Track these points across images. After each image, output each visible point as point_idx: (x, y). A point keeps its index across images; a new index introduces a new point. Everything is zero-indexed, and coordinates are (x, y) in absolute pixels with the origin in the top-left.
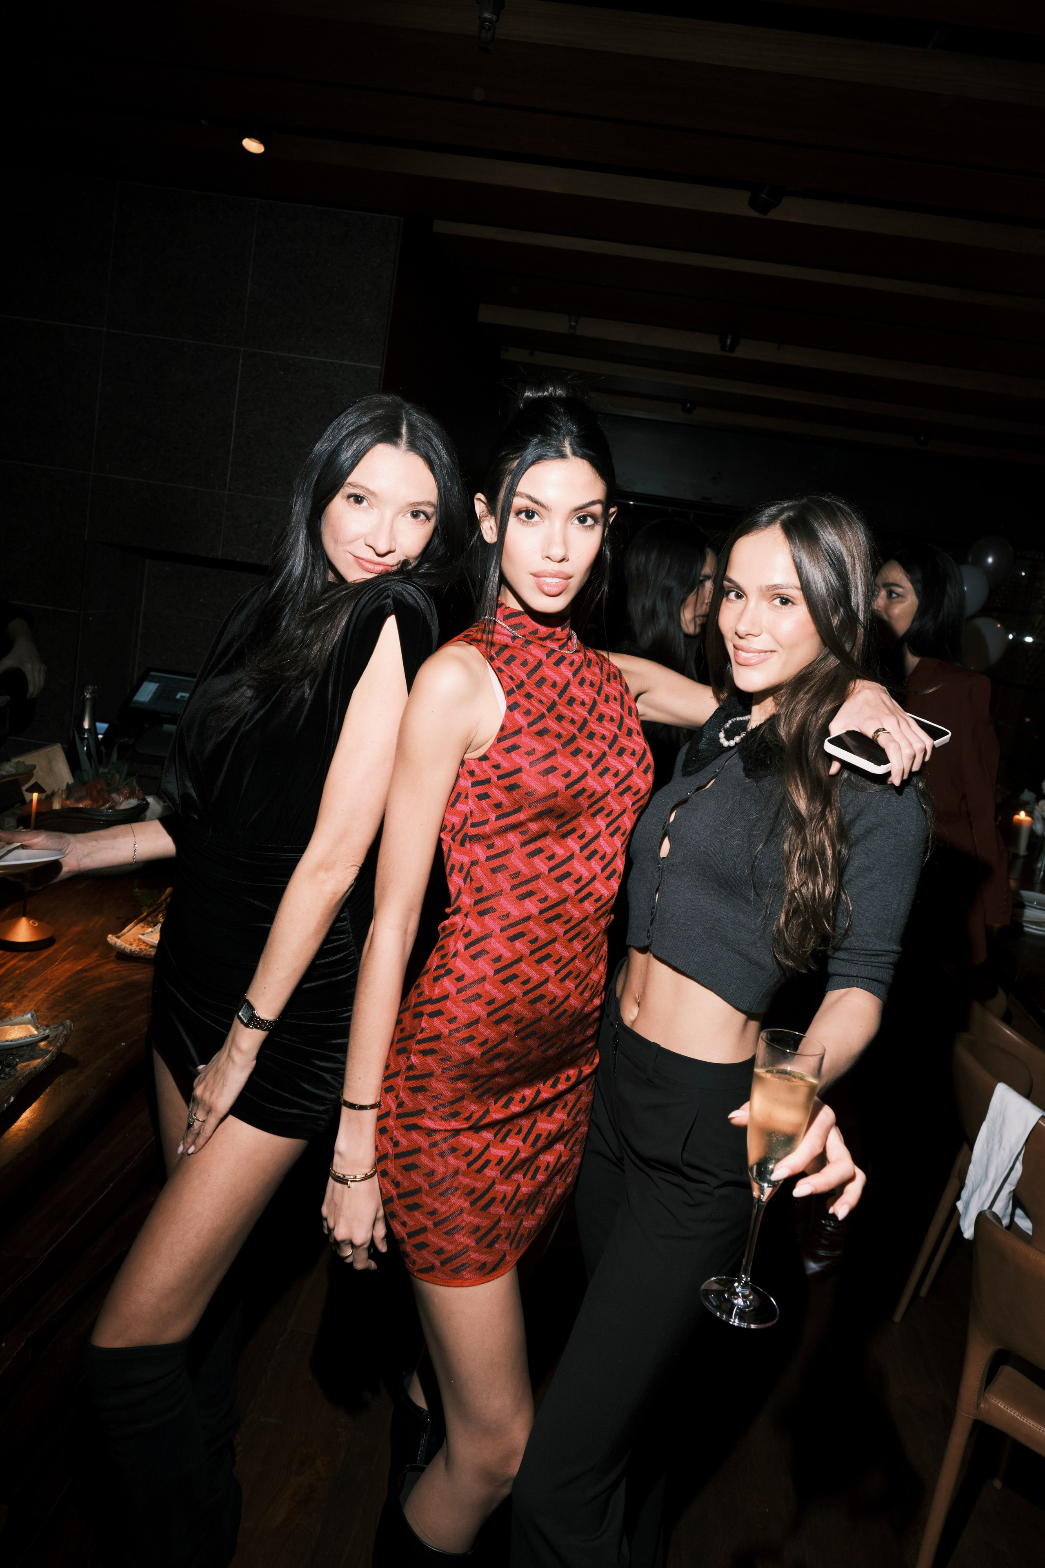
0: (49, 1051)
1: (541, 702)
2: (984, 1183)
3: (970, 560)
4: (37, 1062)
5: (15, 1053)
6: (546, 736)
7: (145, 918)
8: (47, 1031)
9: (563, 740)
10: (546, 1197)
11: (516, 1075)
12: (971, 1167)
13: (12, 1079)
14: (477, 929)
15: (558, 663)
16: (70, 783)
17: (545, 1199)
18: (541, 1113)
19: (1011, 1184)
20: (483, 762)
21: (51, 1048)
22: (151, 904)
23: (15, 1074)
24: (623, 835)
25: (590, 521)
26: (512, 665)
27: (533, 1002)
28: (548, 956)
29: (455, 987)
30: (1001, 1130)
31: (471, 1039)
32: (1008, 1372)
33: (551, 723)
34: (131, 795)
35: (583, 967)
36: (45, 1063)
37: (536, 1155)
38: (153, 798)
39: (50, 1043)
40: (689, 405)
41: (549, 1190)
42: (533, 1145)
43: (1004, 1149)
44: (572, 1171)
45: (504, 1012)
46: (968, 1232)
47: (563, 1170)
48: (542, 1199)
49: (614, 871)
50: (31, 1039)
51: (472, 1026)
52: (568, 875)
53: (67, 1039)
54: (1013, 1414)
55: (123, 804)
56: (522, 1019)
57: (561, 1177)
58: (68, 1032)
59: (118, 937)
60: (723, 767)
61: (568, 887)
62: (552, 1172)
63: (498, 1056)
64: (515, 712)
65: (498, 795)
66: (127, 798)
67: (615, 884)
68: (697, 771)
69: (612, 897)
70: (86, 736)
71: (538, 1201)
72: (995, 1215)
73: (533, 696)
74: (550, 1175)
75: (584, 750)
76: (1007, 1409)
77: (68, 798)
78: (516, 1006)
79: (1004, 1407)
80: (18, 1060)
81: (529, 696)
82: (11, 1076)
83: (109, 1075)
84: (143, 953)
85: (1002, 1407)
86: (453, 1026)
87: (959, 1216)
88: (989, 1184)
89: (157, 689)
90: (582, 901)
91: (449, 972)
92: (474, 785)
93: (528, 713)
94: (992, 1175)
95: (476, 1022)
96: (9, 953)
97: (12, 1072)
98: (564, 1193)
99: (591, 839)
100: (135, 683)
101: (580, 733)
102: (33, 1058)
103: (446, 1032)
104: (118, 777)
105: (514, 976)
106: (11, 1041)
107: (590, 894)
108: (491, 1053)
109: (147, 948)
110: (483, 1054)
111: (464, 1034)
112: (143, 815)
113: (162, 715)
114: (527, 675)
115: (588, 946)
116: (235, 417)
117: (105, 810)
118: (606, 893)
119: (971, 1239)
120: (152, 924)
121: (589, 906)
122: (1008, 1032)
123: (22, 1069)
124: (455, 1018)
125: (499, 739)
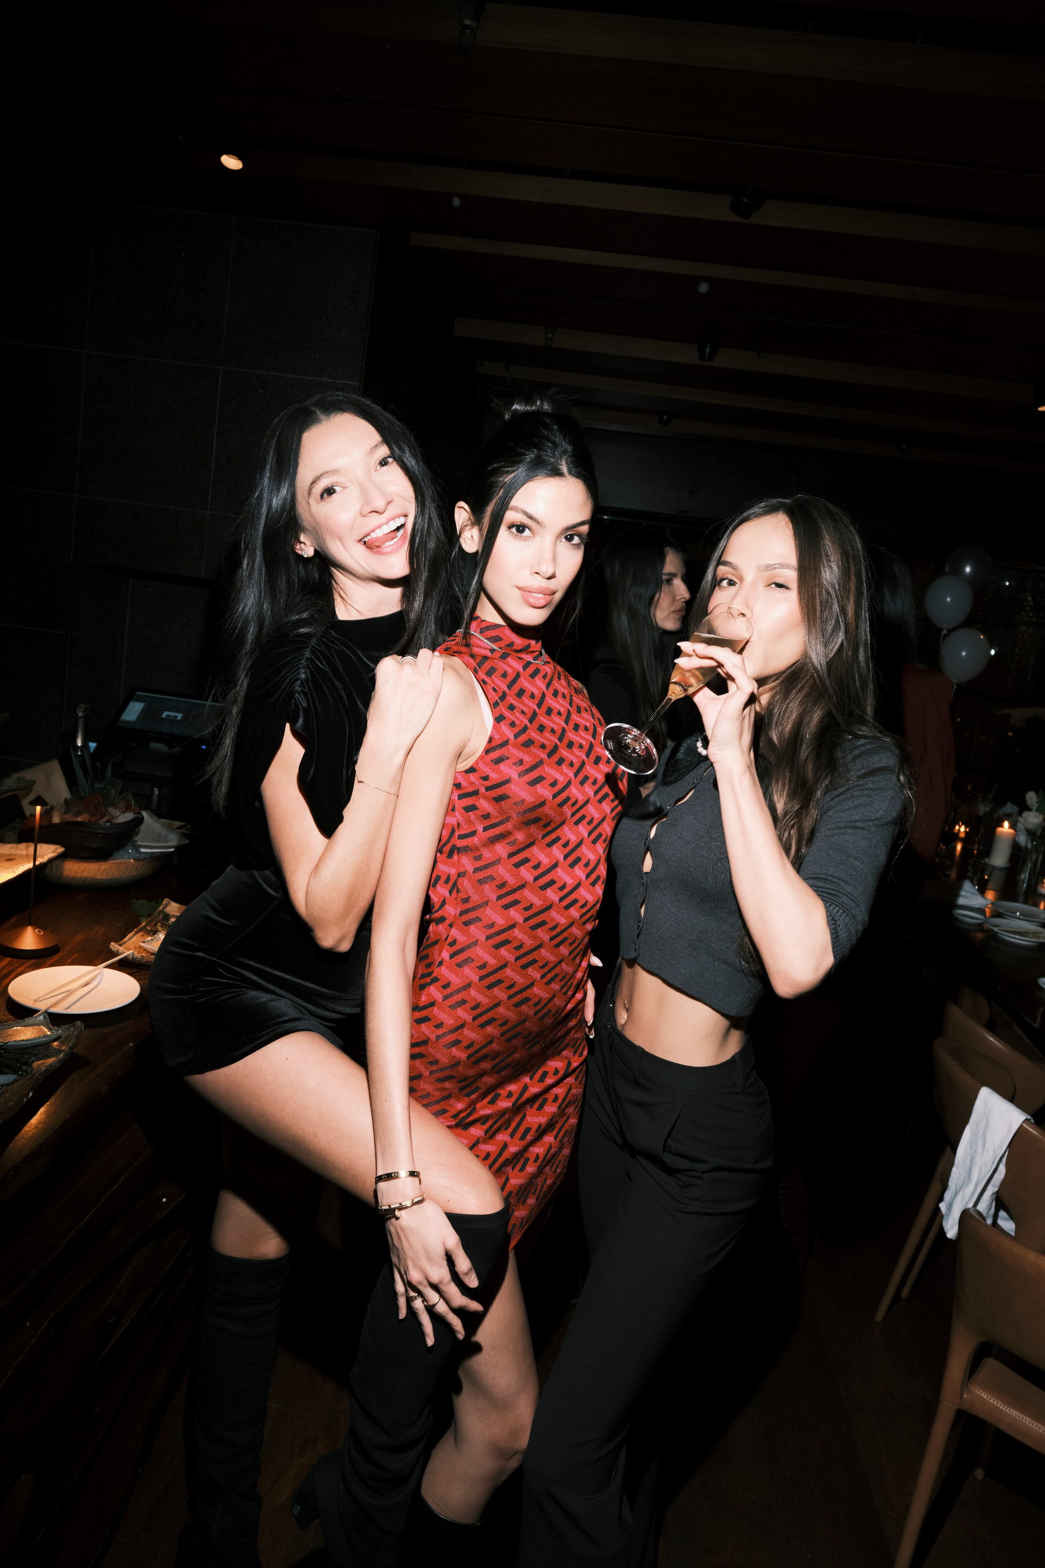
0: (63, 1051)
1: (523, 712)
2: (966, 1185)
3: (947, 569)
4: (51, 1060)
5: (31, 1052)
6: (531, 747)
7: (144, 927)
8: (60, 1031)
9: (547, 751)
10: (537, 1187)
11: (503, 1073)
12: (954, 1169)
13: (29, 1076)
14: (462, 939)
15: (533, 675)
16: (67, 798)
17: (536, 1190)
18: (531, 1108)
19: (994, 1186)
20: (471, 775)
21: (64, 1048)
22: (149, 914)
23: (31, 1072)
24: (604, 841)
25: (576, 540)
26: (493, 677)
27: (517, 1005)
28: (534, 962)
29: (441, 994)
30: (984, 1132)
31: (457, 1043)
32: (990, 1365)
33: (534, 734)
34: (127, 809)
35: (569, 969)
36: (59, 1062)
37: (526, 1149)
38: (146, 812)
39: (62, 1043)
40: (666, 417)
41: (540, 1180)
42: (523, 1138)
43: (988, 1152)
44: (562, 1162)
45: (489, 1015)
46: (951, 1231)
47: (553, 1161)
48: (533, 1190)
49: (598, 877)
50: (45, 1039)
51: (458, 1030)
52: (552, 883)
53: (78, 1039)
54: (996, 1404)
55: (120, 818)
56: (507, 1021)
57: (551, 1168)
58: (79, 1033)
59: (120, 945)
60: (701, 778)
61: (552, 895)
62: (542, 1162)
63: (483, 1058)
64: (502, 724)
65: (484, 805)
66: (123, 812)
67: (599, 890)
68: (676, 781)
69: (597, 902)
70: (79, 753)
71: (529, 1192)
72: (979, 1213)
73: (515, 707)
74: (540, 1166)
75: (566, 759)
76: (990, 1399)
77: (66, 812)
78: (501, 1010)
79: (987, 1397)
80: (34, 1059)
81: (512, 708)
82: (27, 1073)
83: (120, 1073)
84: (144, 960)
85: (985, 1397)
86: (440, 1032)
87: (942, 1216)
88: (972, 1186)
89: (143, 709)
90: (567, 907)
91: (436, 980)
92: (460, 797)
93: (513, 724)
94: (975, 1176)
95: (462, 1026)
96: (18, 960)
97: (29, 1070)
98: (554, 1183)
99: (574, 847)
100: (121, 703)
101: (560, 743)
102: (49, 1057)
103: (433, 1037)
104: (113, 791)
105: (499, 982)
106: (26, 1041)
107: (575, 901)
108: (477, 1055)
109: (148, 955)
110: (469, 1057)
111: (451, 1038)
112: (137, 829)
113: (149, 734)
114: (508, 686)
115: (574, 950)
116: (215, 436)
117: (103, 824)
118: (590, 898)
119: (954, 1238)
120: (152, 933)
121: (575, 913)
122: (992, 1039)
123: (38, 1067)
124: (442, 1024)
125: (487, 751)
